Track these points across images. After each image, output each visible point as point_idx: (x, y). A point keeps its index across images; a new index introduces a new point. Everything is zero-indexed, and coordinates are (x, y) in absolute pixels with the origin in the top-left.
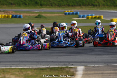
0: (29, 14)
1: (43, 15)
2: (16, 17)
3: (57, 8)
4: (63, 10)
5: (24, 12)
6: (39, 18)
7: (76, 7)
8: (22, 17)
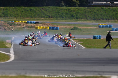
0: (65, 27)
1: (79, 27)
2: (53, 29)
3: (92, 21)
4: (98, 23)
5: (61, 24)
6: (75, 30)
7: (109, 21)
8: (59, 29)
